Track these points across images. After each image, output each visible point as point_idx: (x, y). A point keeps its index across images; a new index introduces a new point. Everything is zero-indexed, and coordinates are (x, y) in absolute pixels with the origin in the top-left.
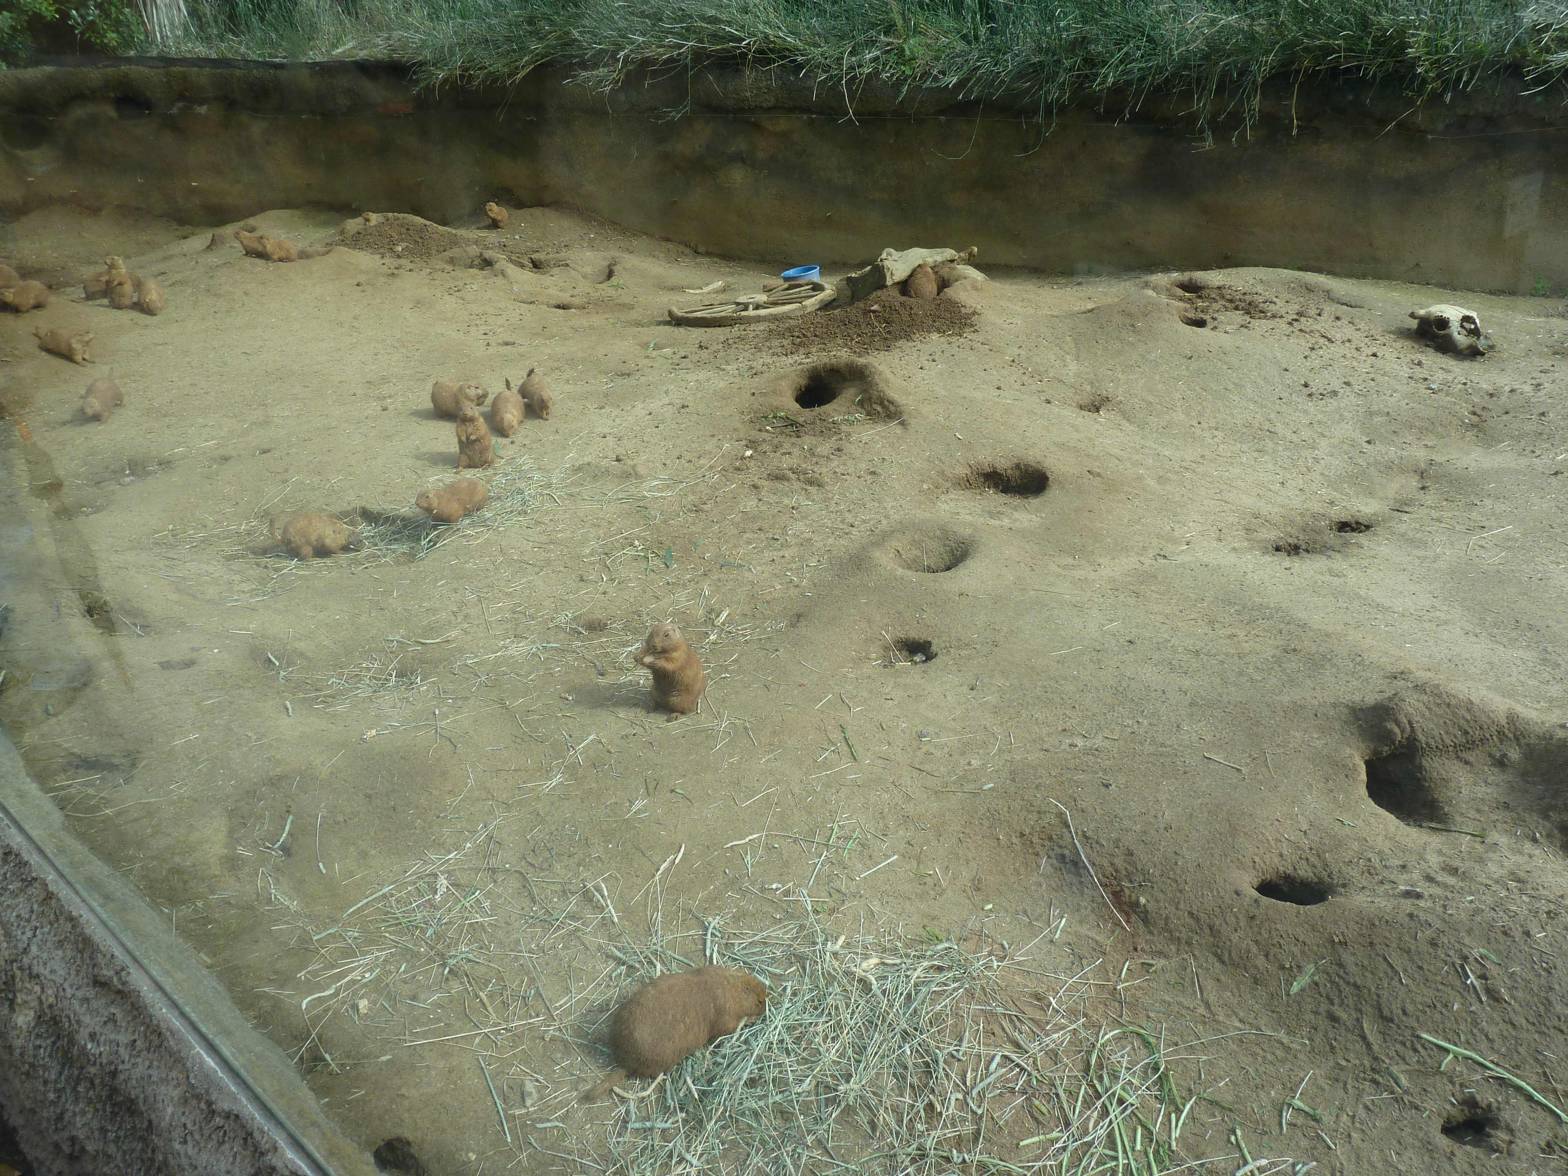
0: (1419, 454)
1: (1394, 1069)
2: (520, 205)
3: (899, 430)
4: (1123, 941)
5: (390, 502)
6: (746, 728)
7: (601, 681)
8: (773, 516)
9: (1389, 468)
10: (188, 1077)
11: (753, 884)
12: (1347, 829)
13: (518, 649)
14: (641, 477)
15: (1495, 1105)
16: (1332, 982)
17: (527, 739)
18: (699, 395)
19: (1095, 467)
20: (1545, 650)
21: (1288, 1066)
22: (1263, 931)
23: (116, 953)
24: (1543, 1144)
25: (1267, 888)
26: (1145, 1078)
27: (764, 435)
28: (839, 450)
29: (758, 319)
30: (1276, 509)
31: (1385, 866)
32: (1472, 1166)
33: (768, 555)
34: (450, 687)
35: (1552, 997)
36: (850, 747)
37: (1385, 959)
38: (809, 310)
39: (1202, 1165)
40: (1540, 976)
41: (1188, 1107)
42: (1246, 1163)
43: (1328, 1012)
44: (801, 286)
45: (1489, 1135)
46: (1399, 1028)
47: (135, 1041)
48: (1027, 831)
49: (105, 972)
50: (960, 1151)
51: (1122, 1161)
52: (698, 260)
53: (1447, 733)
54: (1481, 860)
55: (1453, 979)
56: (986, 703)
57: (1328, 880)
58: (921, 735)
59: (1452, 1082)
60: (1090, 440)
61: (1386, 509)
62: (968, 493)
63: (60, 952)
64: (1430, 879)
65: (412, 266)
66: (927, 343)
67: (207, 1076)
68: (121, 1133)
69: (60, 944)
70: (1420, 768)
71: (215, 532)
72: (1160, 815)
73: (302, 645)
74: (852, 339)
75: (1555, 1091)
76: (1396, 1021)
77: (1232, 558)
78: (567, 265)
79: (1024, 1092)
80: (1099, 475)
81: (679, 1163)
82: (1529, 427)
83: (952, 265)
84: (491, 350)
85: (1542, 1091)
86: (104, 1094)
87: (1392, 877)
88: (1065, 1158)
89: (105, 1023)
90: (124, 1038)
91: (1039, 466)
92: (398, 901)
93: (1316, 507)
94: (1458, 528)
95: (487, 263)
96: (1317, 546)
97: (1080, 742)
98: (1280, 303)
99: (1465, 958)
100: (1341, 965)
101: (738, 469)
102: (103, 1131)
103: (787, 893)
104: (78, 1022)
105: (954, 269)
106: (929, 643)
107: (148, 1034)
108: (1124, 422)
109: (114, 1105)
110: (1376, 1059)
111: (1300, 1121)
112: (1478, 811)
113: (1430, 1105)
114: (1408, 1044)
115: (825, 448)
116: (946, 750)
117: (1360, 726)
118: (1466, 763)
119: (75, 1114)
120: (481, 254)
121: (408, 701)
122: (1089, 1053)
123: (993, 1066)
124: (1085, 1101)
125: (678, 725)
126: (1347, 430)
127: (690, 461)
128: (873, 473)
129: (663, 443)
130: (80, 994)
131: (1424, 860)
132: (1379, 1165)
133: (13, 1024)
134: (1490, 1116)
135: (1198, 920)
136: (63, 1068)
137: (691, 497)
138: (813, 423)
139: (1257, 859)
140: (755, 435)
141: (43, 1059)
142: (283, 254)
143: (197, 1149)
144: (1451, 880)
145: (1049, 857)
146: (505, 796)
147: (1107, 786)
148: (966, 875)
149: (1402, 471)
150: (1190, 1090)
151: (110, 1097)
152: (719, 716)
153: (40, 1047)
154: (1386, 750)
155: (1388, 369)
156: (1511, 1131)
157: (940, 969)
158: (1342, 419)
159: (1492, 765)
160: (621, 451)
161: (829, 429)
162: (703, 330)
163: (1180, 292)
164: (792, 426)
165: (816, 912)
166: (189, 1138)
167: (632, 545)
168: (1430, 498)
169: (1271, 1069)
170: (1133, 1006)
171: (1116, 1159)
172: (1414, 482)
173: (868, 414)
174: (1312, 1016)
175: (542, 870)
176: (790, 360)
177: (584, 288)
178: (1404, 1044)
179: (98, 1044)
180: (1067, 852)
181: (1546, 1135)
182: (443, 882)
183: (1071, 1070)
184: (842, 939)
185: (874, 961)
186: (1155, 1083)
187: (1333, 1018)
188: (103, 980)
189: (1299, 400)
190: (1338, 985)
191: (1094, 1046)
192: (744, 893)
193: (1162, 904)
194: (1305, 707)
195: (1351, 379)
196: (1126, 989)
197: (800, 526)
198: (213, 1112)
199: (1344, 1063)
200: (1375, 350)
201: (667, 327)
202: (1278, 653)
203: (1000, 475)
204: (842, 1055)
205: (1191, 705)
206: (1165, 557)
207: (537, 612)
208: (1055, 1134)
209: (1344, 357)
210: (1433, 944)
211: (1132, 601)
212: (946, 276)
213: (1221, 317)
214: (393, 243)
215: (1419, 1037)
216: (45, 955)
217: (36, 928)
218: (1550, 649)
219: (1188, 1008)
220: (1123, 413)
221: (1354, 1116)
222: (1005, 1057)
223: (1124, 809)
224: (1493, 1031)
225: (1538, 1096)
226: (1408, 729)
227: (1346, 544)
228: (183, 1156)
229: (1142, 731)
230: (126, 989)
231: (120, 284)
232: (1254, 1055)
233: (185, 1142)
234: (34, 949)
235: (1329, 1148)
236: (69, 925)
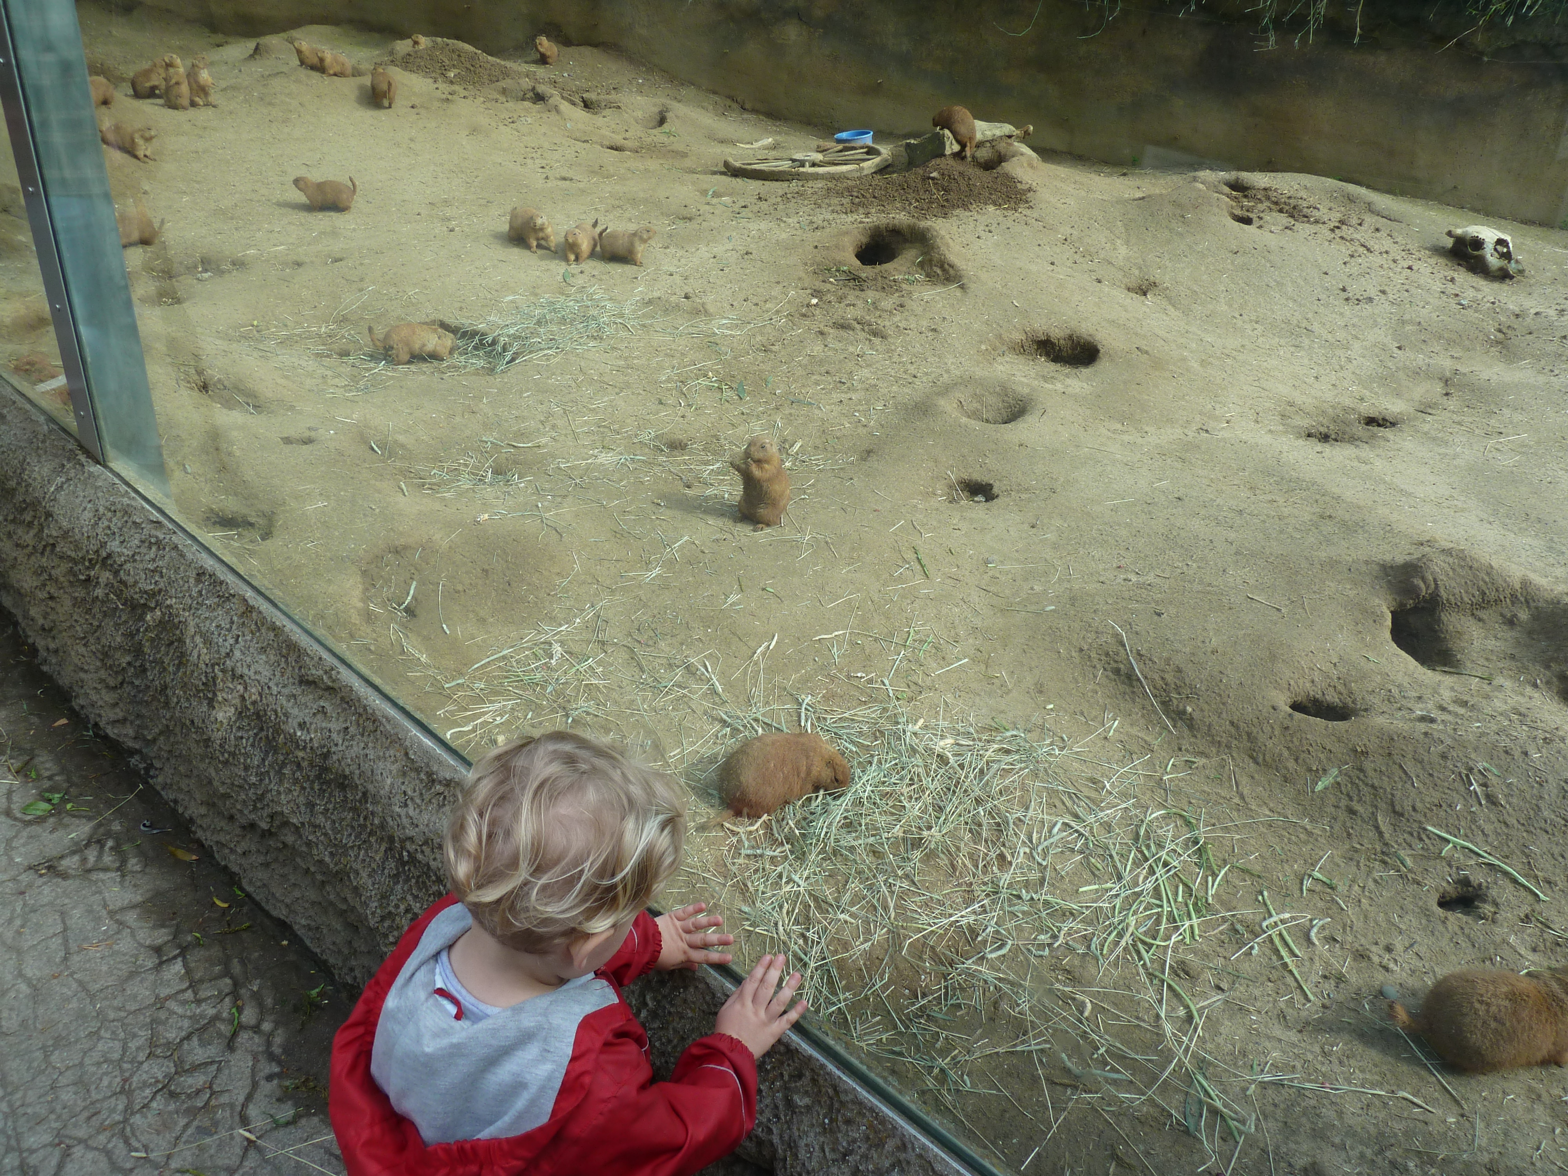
0: (1445, 363)
1: (1402, 853)
2: (566, 41)
3: (959, 293)
4: (1169, 743)
5: (468, 318)
6: (827, 543)
7: (687, 491)
8: (840, 362)
9: (1416, 373)
10: (407, 754)
11: (840, 671)
12: (1371, 665)
13: (606, 459)
14: (711, 315)
15: (1485, 884)
16: (1352, 783)
17: (626, 535)
18: (762, 243)
19: (1143, 345)
20: (1552, 540)
21: (1309, 847)
22: (1295, 739)
23: (324, 656)
24: (1522, 916)
25: (1296, 707)
26: (1186, 847)
27: (828, 286)
28: (902, 306)
29: (816, 177)
30: (1310, 400)
31: (1404, 697)
32: (1462, 929)
33: (836, 396)
34: (547, 486)
35: (1542, 804)
36: (922, 566)
37: (1401, 767)
38: (865, 172)
39: (1233, 916)
40: (1533, 787)
41: (1223, 872)
42: (1271, 916)
43: (1347, 806)
44: (855, 149)
45: (1478, 907)
46: (1408, 820)
47: (347, 728)
48: (1086, 647)
49: (314, 672)
50: (1027, 892)
51: (1166, 908)
52: (745, 116)
53: (1467, 592)
54: (1487, 697)
55: (1458, 785)
56: (1046, 539)
57: (1351, 705)
58: (987, 562)
59: (1450, 866)
60: (1138, 320)
61: (1412, 410)
62: (1022, 358)
63: (264, 657)
64: (1443, 709)
65: (466, 93)
66: (984, 214)
67: (426, 752)
68: (331, 806)
69: (263, 650)
70: (1439, 621)
71: (296, 331)
72: (1207, 641)
73: (401, 438)
74: (911, 204)
75: (1536, 877)
76: (1406, 815)
77: (1268, 438)
78: (619, 107)
79: (1081, 852)
80: (1147, 352)
81: (787, 883)
82: (1550, 348)
83: (1009, 141)
84: (549, 184)
85: (1525, 876)
86: (312, 774)
87: (1409, 705)
88: (1118, 902)
89: (314, 714)
90: (335, 726)
91: (1090, 339)
92: (518, 662)
93: (1347, 402)
94: (1477, 431)
95: (539, 98)
96: (1346, 437)
97: (1134, 578)
98: (1324, 210)
99: (1471, 770)
100: (1361, 770)
101: (804, 315)
102: (311, 805)
103: (870, 681)
104: (286, 715)
105: (1011, 145)
106: (991, 486)
107: (361, 722)
108: (1170, 307)
109: (321, 784)
110: (1386, 844)
111: (1319, 888)
112: (1487, 659)
113: (1430, 882)
114: (1415, 834)
115: (888, 302)
116: (1010, 576)
117: (1389, 581)
118: (1480, 620)
119: (279, 793)
120: (534, 89)
121: (509, 494)
122: (1138, 826)
123: (1056, 830)
124: (1134, 863)
125: (764, 535)
126: (1380, 335)
127: (757, 304)
128: (934, 330)
129: (729, 286)
130: (286, 691)
131: (1438, 694)
132: (1384, 925)
133: (212, 719)
134: (1480, 892)
135: (1237, 728)
136: (267, 753)
137: (759, 338)
138: (875, 279)
139: (1292, 682)
140: (819, 285)
141: (245, 748)
142: (337, 69)
143: (417, 811)
144: (1462, 711)
145: (1105, 669)
146: (608, 582)
147: (1159, 615)
148: (1029, 680)
149: (1429, 376)
150: (1224, 860)
151: (318, 777)
152: (800, 530)
153: (242, 738)
154: (1410, 603)
155: (1422, 282)
156: (1496, 904)
157: (1008, 752)
158: (1376, 324)
159: (1504, 623)
160: (688, 289)
161: (889, 287)
162: (762, 182)
163: (1227, 190)
164: (854, 279)
165: (898, 699)
166: (409, 802)
167: (705, 376)
168: (1452, 404)
169: (1294, 848)
170: (1177, 793)
171: (1161, 906)
172: (1439, 388)
173: (927, 276)
174: (1333, 809)
175: (649, 646)
176: (850, 218)
177: (636, 131)
178: (1412, 835)
179: (308, 732)
180: (1122, 666)
181: (1526, 909)
182: (557, 649)
183: (1122, 838)
184: (921, 722)
185: (950, 741)
186: (1195, 853)
187: (1352, 812)
188: (311, 678)
189: (1336, 303)
190: (1357, 786)
191: (1142, 821)
192: (833, 678)
193: (1206, 713)
194: (1340, 562)
195: (1386, 288)
196: (1170, 780)
197: (865, 372)
198: (433, 781)
199: (1358, 846)
200: (1410, 263)
201: (723, 177)
202: (1315, 518)
203: (1053, 344)
204: (924, 812)
205: (1236, 554)
206: (1207, 431)
207: (621, 427)
208: (1109, 885)
209: (1381, 267)
210: (1444, 757)
211: (1179, 465)
212: (1003, 151)
213: (1267, 217)
214: (444, 69)
215: (1425, 829)
216: (249, 659)
217: (238, 636)
218: (1556, 539)
219: (1224, 798)
220: (1169, 299)
221: (1364, 887)
222: (1065, 824)
223: (1175, 634)
224: (1488, 828)
225: (1522, 880)
226: (1433, 586)
227: (1374, 436)
228: (403, 817)
229: (1191, 572)
230: (336, 686)
231: (177, 83)
232: (1281, 837)
233: (406, 805)
234: (237, 654)
235: (1342, 909)
236: (271, 635)
